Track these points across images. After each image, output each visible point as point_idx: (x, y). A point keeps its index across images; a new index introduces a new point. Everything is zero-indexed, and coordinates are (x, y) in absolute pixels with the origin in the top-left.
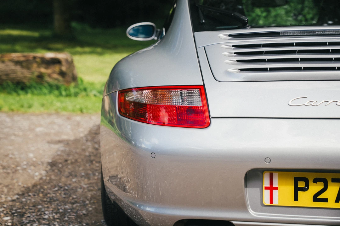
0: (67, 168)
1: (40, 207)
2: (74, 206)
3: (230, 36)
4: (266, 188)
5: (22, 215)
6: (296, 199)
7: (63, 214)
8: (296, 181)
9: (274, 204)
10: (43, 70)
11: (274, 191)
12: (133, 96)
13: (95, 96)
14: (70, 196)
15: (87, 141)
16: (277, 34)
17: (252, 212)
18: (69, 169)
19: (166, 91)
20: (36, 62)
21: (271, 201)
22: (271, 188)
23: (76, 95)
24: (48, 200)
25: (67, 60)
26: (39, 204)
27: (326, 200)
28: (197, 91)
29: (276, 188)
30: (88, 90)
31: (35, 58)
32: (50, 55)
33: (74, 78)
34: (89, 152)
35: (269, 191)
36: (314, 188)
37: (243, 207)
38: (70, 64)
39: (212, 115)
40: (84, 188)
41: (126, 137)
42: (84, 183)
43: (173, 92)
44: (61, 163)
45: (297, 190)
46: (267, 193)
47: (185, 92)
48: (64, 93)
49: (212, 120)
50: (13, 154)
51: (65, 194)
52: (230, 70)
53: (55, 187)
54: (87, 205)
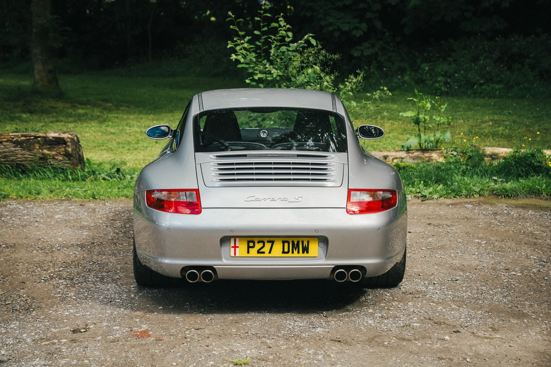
0: (95, 248)
1: (83, 274)
2: (109, 274)
3: (217, 156)
4: (232, 247)
5: (72, 279)
6: (248, 252)
7: (102, 279)
8: (249, 242)
9: (237, 256)
10: (46, 151)
11: (237, 249)
12: (156, 195)
13: (104, 179)
14: (104, 268)
15: (107, 226)
16: (245, 156)
17: (224, 260)
18: (97, 250)
19: (177, 192)
20: (39, 142)
21: (235, 254)
22: (235, 247)
23: (84, 179)
24: (87, 270)
25: (72, 140)
26: (81, 273)
27: (264, 253)
28: (195, 192)
29: (238, 247)
30: (97, 173)
31: (36, 137)
32: (52, 135)
33: (81, 160)
34: (111, 236)
35: (233, 249)
36: (258, 246)
37: (220, 258)
38: (76, 143)
39: (202, 207)
40: (113, 263)
41: (152, 220)
42: (113, 259)
43: (181, 193)
44: (88, 245)
45: (249, 247)
46: (233, 250)
47: (188, 193)
48: (70, 177)
49: (202, 209)
50: (44, 239)
51: (99, 267)
52: (214, 180)
53: (90, 262)
54: (118, 273)
